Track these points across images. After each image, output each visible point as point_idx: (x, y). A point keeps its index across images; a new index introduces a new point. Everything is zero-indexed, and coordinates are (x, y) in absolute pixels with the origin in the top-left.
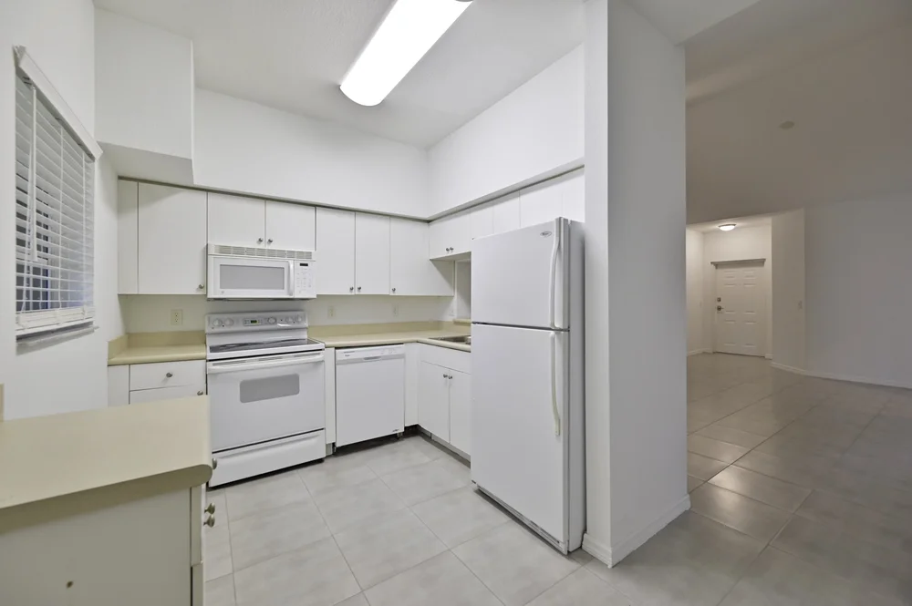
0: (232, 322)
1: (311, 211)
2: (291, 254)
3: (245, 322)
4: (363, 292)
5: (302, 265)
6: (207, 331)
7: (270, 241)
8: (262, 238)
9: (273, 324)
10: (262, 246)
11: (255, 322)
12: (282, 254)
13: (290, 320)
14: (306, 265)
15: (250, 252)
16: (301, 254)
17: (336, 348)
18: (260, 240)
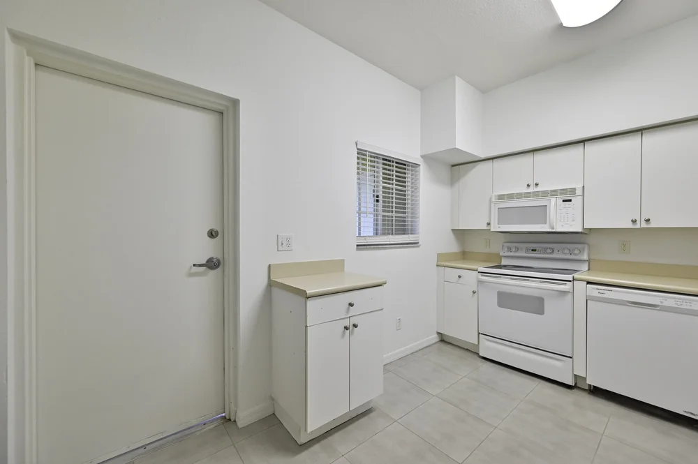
0: (517, 249)
1: (580, 148)
2: (554, 193)
3: (527, 250)
4: (653, 225)
5: (564, 201)
6: (501, 254)
7: (537, 185)
8: (530, 183)
9: (550, 253)
10: (531, 190)
11: (535, 250)
12: (545, 193)
13: (567, 251)
14: (570, 200)
15: (519, 196)
16: (564, 191)
17: (589, 283)
18: (528, 185)
